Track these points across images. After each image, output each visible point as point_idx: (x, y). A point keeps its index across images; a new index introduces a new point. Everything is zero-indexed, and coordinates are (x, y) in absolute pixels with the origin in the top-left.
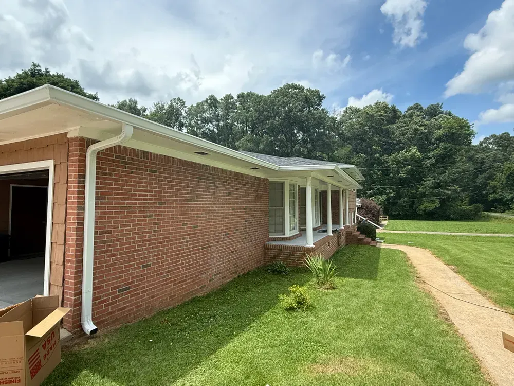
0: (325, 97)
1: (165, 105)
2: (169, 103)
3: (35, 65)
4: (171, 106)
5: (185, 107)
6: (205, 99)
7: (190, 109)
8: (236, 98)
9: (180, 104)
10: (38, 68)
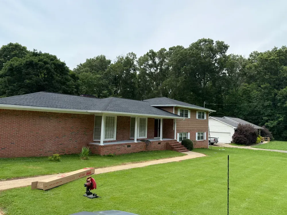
0: (229, 46)
1: (124, 57)
2: (126, 56)
3: (34, 50)
4: (127, 58)
5: (136, 58)
6: (147, 53)
7: (140, 59)
8: (168, 50)
9: (132, 56)
10: (36, 51)
